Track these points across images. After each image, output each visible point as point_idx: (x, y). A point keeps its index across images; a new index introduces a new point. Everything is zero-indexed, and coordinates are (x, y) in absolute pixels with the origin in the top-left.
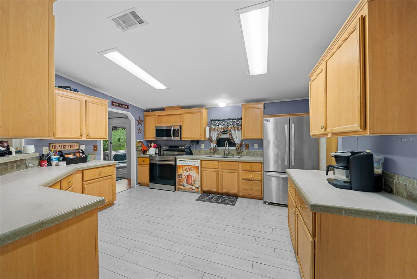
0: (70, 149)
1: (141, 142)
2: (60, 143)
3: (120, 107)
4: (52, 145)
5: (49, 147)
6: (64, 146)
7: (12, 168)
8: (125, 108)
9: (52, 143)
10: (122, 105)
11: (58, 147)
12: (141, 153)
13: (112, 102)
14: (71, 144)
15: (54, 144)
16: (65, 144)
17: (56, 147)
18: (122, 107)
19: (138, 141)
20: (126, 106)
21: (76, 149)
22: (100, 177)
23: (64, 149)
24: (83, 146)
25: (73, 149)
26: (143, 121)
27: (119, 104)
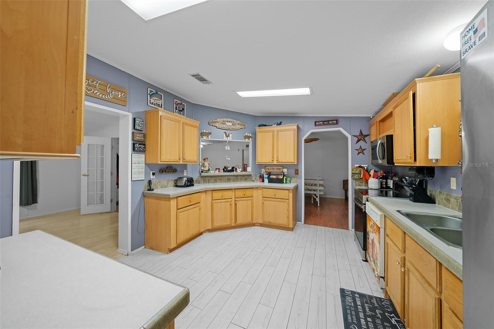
0: (276, 171)
1: (362, 167)
2: (271, 166)
3: (327, 125)
4: (266, 167)
5: (265, 169)
6: (273, 168)
7: (241, 179)
8: (333, 124)
9: (267, 166)
10: (329, 121)
11: (270, 169)
12: (364, 184)
13: (316, 122)
14: (277, 167)
15: (268, 167)
16: (274, 167)
17: (268, 169)
18: (328, 124)
19: (356, 166)
20: (335, 121)
21: (281, 171)
22: (275, 197)
23: (273, 171)
24: (285, 169)
25: (279, 171)
26: (369, 135)
27: (323, 122)
